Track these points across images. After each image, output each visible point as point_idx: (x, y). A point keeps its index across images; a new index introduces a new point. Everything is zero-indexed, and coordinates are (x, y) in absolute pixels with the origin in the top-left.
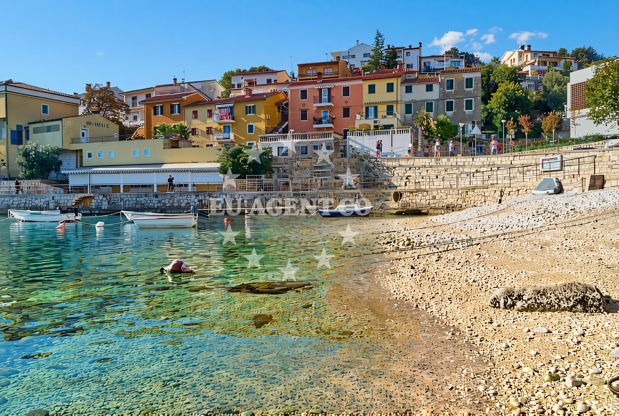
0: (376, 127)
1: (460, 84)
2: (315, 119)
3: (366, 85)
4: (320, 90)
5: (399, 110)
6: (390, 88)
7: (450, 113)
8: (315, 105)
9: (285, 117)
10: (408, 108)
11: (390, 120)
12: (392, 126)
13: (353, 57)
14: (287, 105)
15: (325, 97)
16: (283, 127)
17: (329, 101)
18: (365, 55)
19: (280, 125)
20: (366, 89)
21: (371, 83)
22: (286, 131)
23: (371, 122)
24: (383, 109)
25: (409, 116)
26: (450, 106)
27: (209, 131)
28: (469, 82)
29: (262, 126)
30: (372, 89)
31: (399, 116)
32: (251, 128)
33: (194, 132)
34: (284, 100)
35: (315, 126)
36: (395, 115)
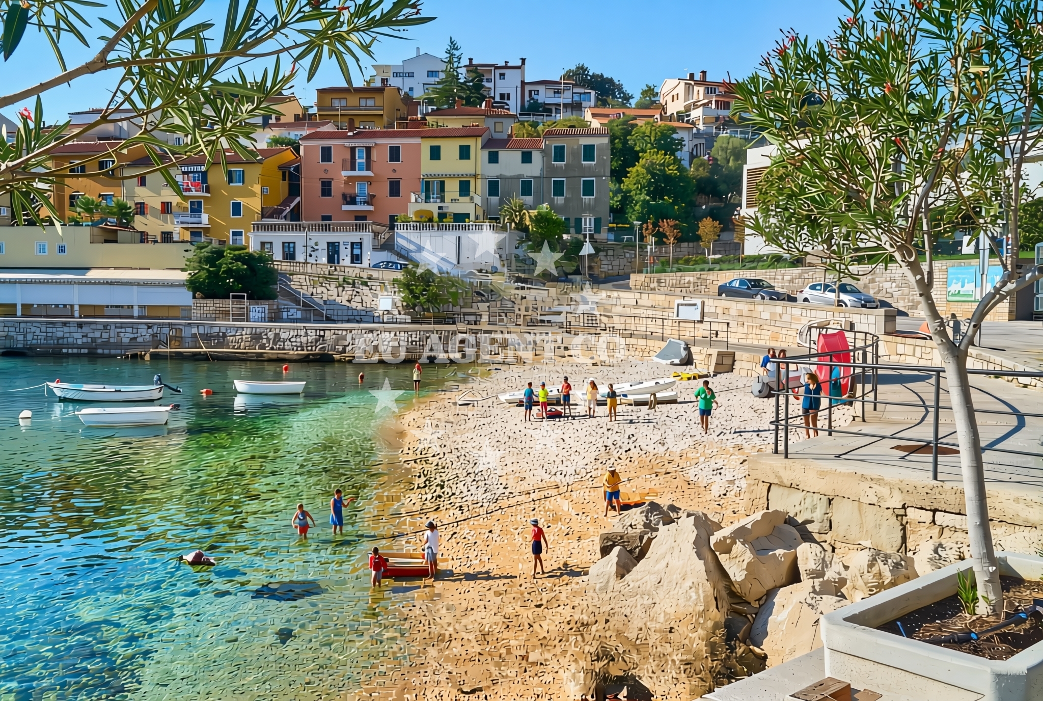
0: (442, 216)
1: (574, 154)
2: (344, 196)
3: (426, 146)
4: (353, 149)
5: (479, 189)
6: (465, 153)
7: (560, 200)
8: (344, 173)
9: (294, 190)
10: (493, 187)
11: (464, 206)
12: (468, 216)
13: (411, 75)
14: (297, 169)
15: (360, 160)
16: (292, 205)
17: (368, 168)
18: (431, 73)
19: (286, 203)
20: (426, 153)
21: (435, 142)
22: (296, 215)
23: (433, 207)
24: (452, 187)
25: (495, 199)
26: (559, 189)
27: (166, 208)
28: (589, 152)
29: (254, 204)
30: (435, 153)
31: (477, 200)
32: (237, 208)
33: (141, 209)
34: (292, 162)
35: (345, 208)
36: (472, 199)
